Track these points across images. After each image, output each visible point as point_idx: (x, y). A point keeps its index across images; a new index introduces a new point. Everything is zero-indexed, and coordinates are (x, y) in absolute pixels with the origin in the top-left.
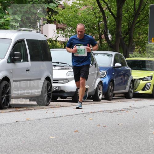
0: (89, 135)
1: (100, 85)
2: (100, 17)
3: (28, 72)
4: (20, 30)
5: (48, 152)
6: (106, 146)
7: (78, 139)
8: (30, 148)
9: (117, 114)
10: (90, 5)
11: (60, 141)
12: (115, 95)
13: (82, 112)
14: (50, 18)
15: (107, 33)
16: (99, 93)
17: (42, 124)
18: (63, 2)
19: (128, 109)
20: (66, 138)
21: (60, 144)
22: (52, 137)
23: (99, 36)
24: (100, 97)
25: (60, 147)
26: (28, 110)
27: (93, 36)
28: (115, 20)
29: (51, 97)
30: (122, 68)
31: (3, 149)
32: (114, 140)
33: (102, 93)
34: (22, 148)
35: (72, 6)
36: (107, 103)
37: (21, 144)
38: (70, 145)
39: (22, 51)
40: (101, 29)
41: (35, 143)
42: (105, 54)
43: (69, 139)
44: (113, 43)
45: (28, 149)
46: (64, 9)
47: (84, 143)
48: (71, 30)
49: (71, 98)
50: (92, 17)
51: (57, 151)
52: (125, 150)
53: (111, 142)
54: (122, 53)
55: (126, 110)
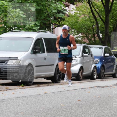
0: (88, 103)
1: (95, 69)
2: (94, 22)
3: (45, 60)
4: (39, 32)
5: (60, 115)
6: (100, 111)
7: (80, 106)
8: (47, 112)
9: (107, 88)
10: (86, 14)
11: (68, 108)
12: (106, 76)
13: (83, 87)
14: (59, 23)
15: (99, 33)
16: (94, 74)
17: (55, 96)
18: (68, 13)
19: (114, 85)
20: (72, 106)
21: (68, 110)
22: (63, 104)
23: (93, 35)
24: (95, 77)
25: (68, 112)
26: (46, 86)
27: (89, 35)
28: (104, 24)
29: (61, 77)
30: (110, 57)
31: (29, 113)
32: (105, 106)
33: (96, 74)
34: (42, 112)
35: (74, 14)
36: (100, 81)
37: (42, 109)
38: (75, 110)
39: (41, 46)
40: (94, 31)
41: (51, 109)
42: (98, 47)
43: (74, 106)
44: (103, 40)
45: (46, 113)
46: (69, 17)
47: (85, 109)
48: (74, 31)
49: (75, 77)
50: (88, 22)
51: (66, 114)
52: (113, 113)
53: (104, 108)
54: (109, 47)
55: (113, 86)
